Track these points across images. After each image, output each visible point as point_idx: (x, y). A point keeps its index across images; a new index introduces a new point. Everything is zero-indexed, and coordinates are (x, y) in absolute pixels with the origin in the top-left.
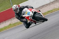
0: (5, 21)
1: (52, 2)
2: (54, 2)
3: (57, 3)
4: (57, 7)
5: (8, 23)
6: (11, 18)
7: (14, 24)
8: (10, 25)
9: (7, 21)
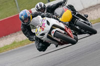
0: (5, 36)
1: (87, 9)
2: (91, 8)
3: (96, 10)
4: (96, 18)
5: (11, 41)
6: (15, 32)
7: (21, 42)
8: (14, 43)
9: (9, 36)
